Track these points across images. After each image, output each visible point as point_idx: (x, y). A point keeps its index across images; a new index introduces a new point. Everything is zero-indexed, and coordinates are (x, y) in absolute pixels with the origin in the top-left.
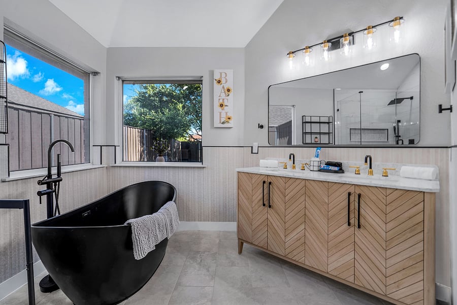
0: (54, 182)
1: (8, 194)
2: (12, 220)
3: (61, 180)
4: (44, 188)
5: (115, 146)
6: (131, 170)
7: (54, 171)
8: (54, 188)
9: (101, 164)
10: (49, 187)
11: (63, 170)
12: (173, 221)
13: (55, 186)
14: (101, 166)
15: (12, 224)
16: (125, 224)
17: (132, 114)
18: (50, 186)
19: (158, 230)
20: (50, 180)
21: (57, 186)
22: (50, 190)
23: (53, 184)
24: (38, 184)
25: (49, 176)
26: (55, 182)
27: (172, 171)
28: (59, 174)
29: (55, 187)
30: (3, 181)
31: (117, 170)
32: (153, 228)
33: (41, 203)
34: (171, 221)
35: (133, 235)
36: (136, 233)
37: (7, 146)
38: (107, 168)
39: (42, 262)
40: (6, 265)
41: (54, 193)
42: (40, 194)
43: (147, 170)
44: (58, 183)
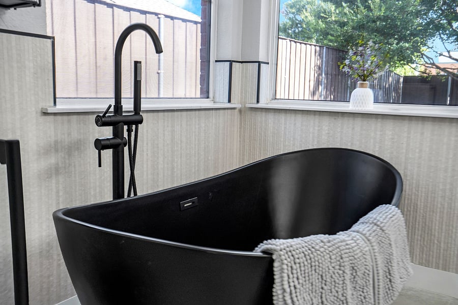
0: (126, 123)
2: (61, 194)
3: (141, 122)
4: (107, 133)
5: (259, 63)
6: (291, 118)
8: (126, 135)
9: (229, 101)
10: (117, 133)
12: (395, 264)
13: (129, 131)
14: (229, 105)
15: (61, 199)
16: (257, 252)
17: (301, 22)
18: (121, 133)
19: (349, 286)
20: (118, 118)
21: (133, 134)
22: (119, 141)
23: (126, 127)
24: (97, 123)
25: (118, 109)
26: (129, 123)
27: (390, 128)
28: (137, 108)
29: (129, 136)
30: (45, 114)
31: (261, 117)
32: (336, 277)
33: (100, 166)
34: (389, 262)
35: (277, 289)
36: (286, 286)
37: (49, 41)
38: (240, 111)
39: (78, 298)
40: (51, 278)
41: (126, 149)
42: (100, 145)
43: (326, 122)
44: (134, 127)
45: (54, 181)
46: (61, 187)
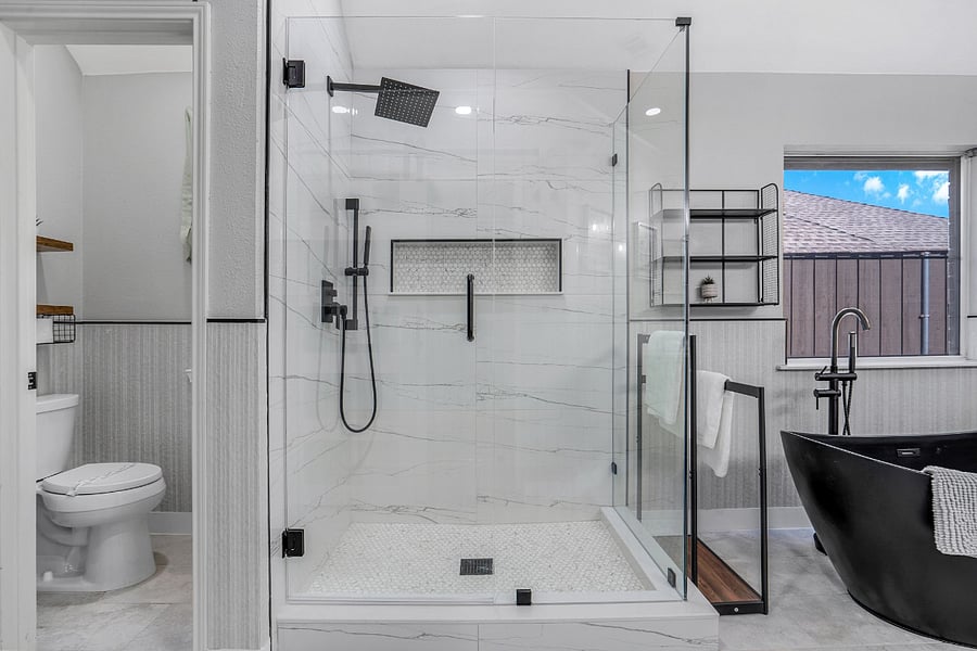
0: (840, 379)
1: (784, 387)
3: (855, 378)
4: (825, 386)
7: (843, 363)
8: (841, 388)
10: (832, 387)
11: (860, 363)
13: (844, 385)
18: (835, 386)
20: (834, 375)
21: (848, 388)
22: (834, 392)
23: (841, 382)
24: (816, 378)
25: (834, 368)
26: (844, 379)
28: (852, 367)
29: (844, 389)
30: (780, 371)
33: (818, 409)
42: (818, 394)
44: (848, 382)
45: (783, 417)
46: (788, 422)
